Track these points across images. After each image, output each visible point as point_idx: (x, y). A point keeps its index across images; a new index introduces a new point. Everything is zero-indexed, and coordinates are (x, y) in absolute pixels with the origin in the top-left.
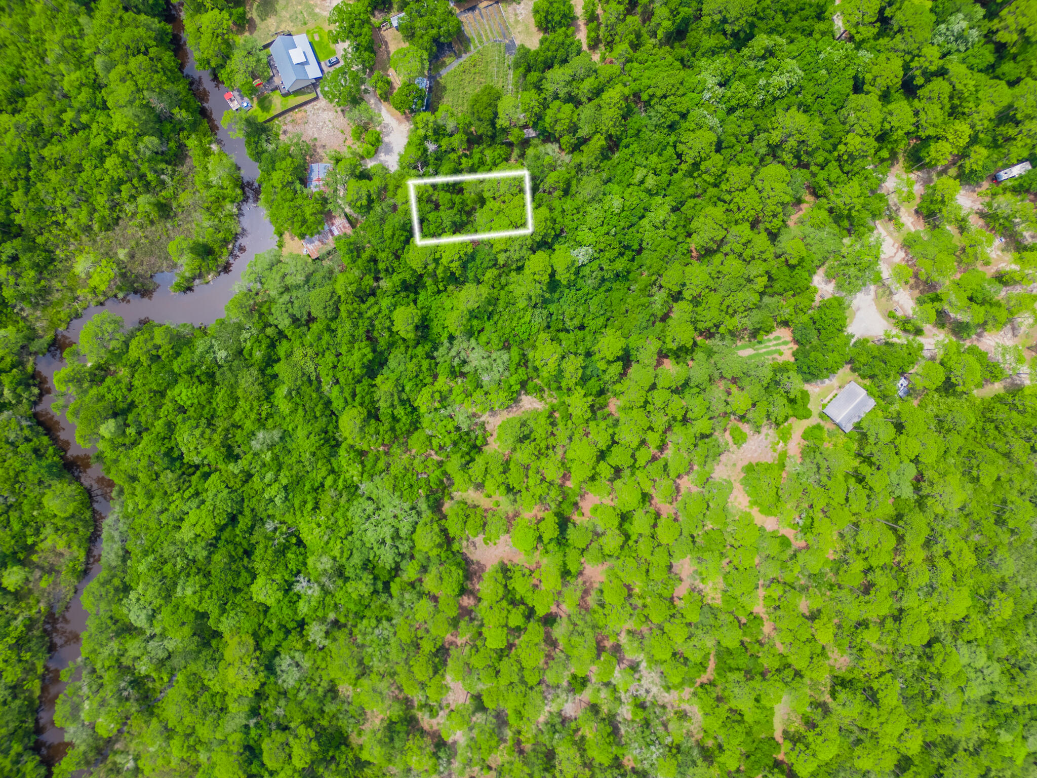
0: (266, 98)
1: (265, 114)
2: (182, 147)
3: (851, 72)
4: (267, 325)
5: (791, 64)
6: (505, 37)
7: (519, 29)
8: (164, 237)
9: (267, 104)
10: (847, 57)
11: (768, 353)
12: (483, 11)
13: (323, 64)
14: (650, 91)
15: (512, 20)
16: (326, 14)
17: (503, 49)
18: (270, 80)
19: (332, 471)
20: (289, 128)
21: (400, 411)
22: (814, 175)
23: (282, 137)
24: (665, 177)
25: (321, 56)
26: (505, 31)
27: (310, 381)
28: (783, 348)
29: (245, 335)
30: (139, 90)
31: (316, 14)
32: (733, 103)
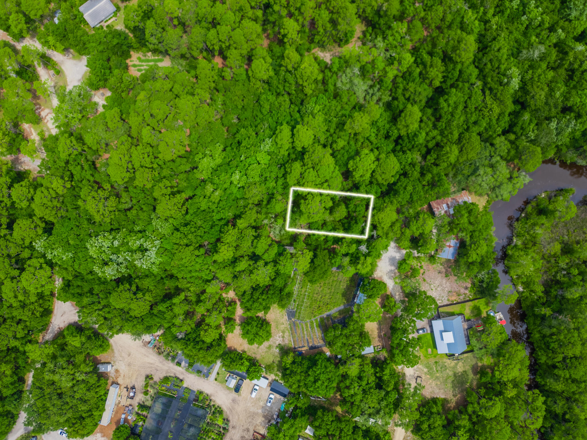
0: (475, 316)
1: (478, 305)
2: (546, 292)
3: (52, 238)
4: (512, 142)
5: (93, 252)
6: (294, 323)
7: (283, 326)
8: (571, 230)
9: (476, 312)
10: (53, 249)
11: (148, 61)
12: (306, 345)
13: (429, 332)
14: (197, 253)
15: (287, 334)
16: (420, 366)
17: (297, 315)
18: (470, 328)
19: (486, 22)
20: (462, 291)
21: (426, 57)
22: (92, 175)
23: (469, 285)
24: (198, 192)
25: (429, 337)
26: (293, 326)
27: (491, 89)
28: (137, 63)
29: (532, 135)
30: (578, 329)
31: (427, 367)
32: (140, 235)
